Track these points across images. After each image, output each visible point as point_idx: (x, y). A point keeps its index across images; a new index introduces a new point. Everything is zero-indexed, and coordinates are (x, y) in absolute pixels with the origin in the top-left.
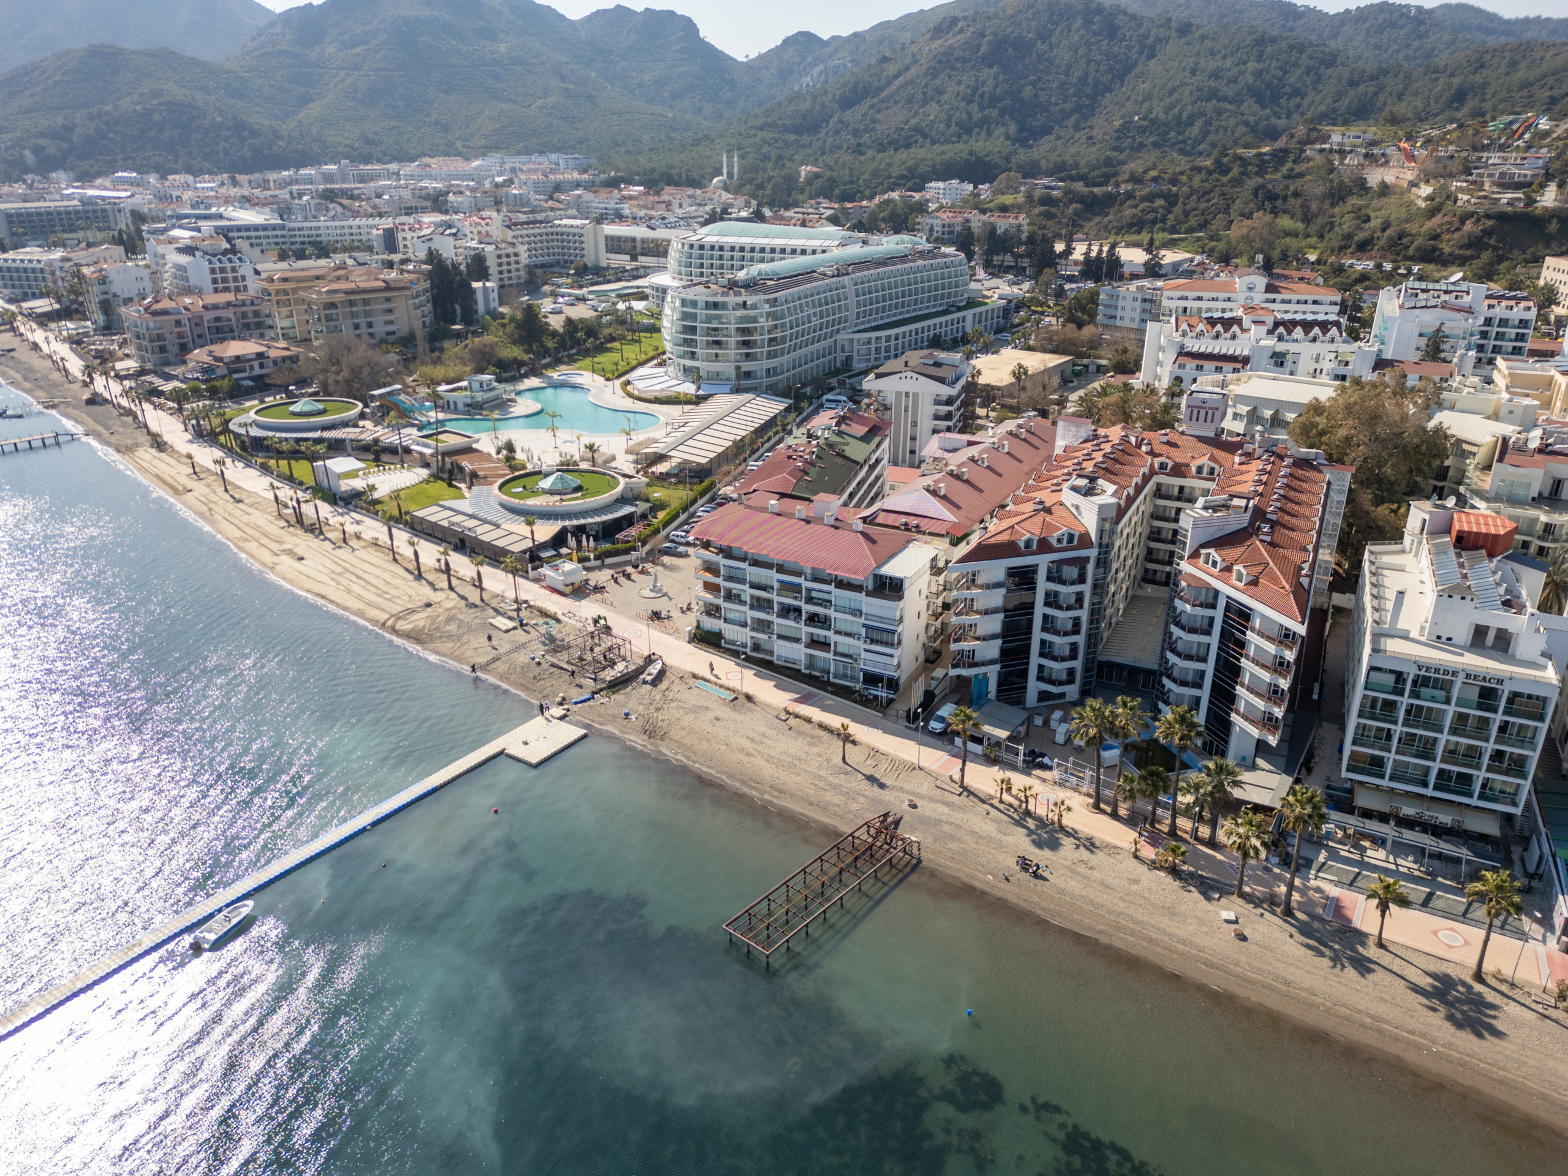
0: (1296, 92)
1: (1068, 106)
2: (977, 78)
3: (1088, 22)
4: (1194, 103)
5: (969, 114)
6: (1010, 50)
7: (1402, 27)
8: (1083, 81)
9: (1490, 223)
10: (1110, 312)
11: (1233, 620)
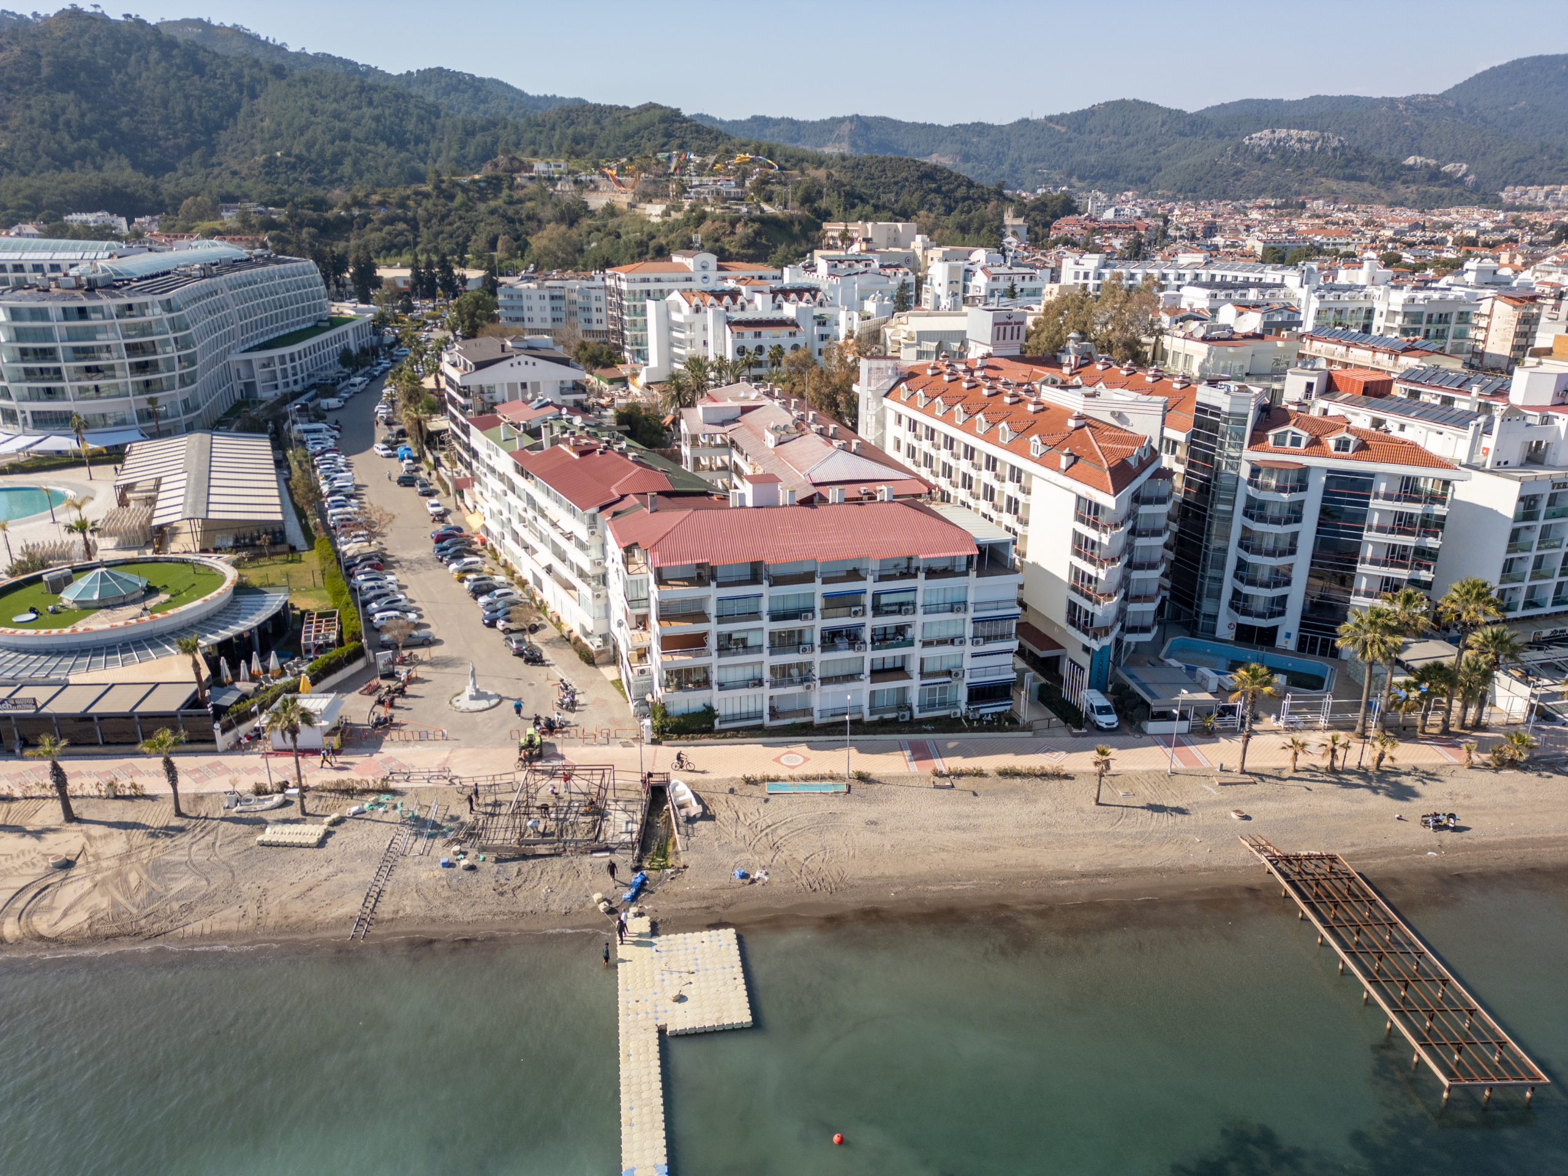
0: (418, 140)
1: (182, 141)
2: (52, 103)
3: (166, 56)
4: (332, 142)
5: (60, 143)
6: (83, 75)
7: (464, 92)
8: (188, 114)
9: (756, 226)
10: (514, 314)
11: (1343, 495)
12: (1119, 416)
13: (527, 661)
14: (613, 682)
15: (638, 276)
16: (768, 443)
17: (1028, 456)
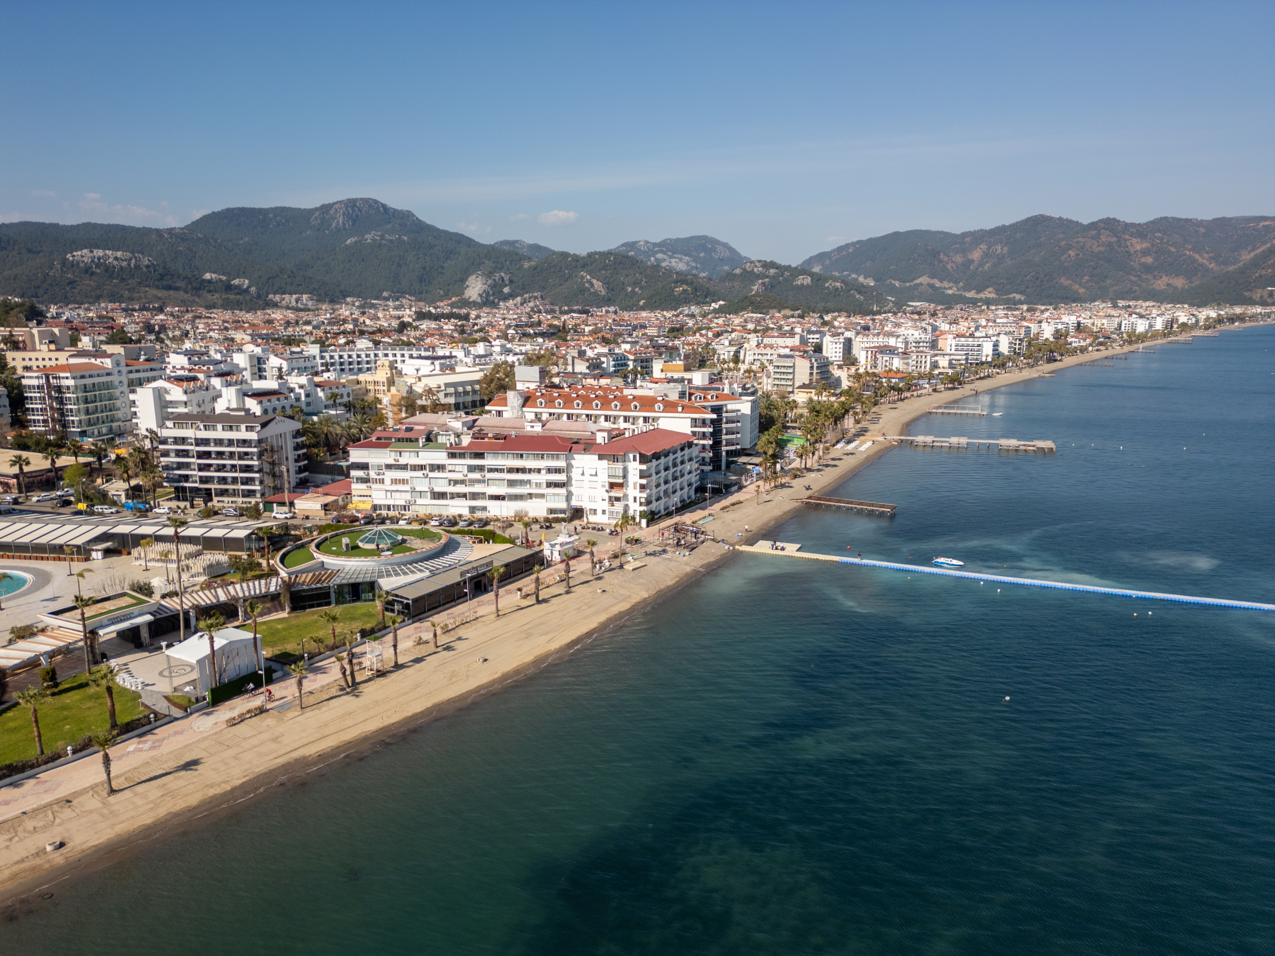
12: (665, 395)
16: (529, 429)
17: (655, 412)
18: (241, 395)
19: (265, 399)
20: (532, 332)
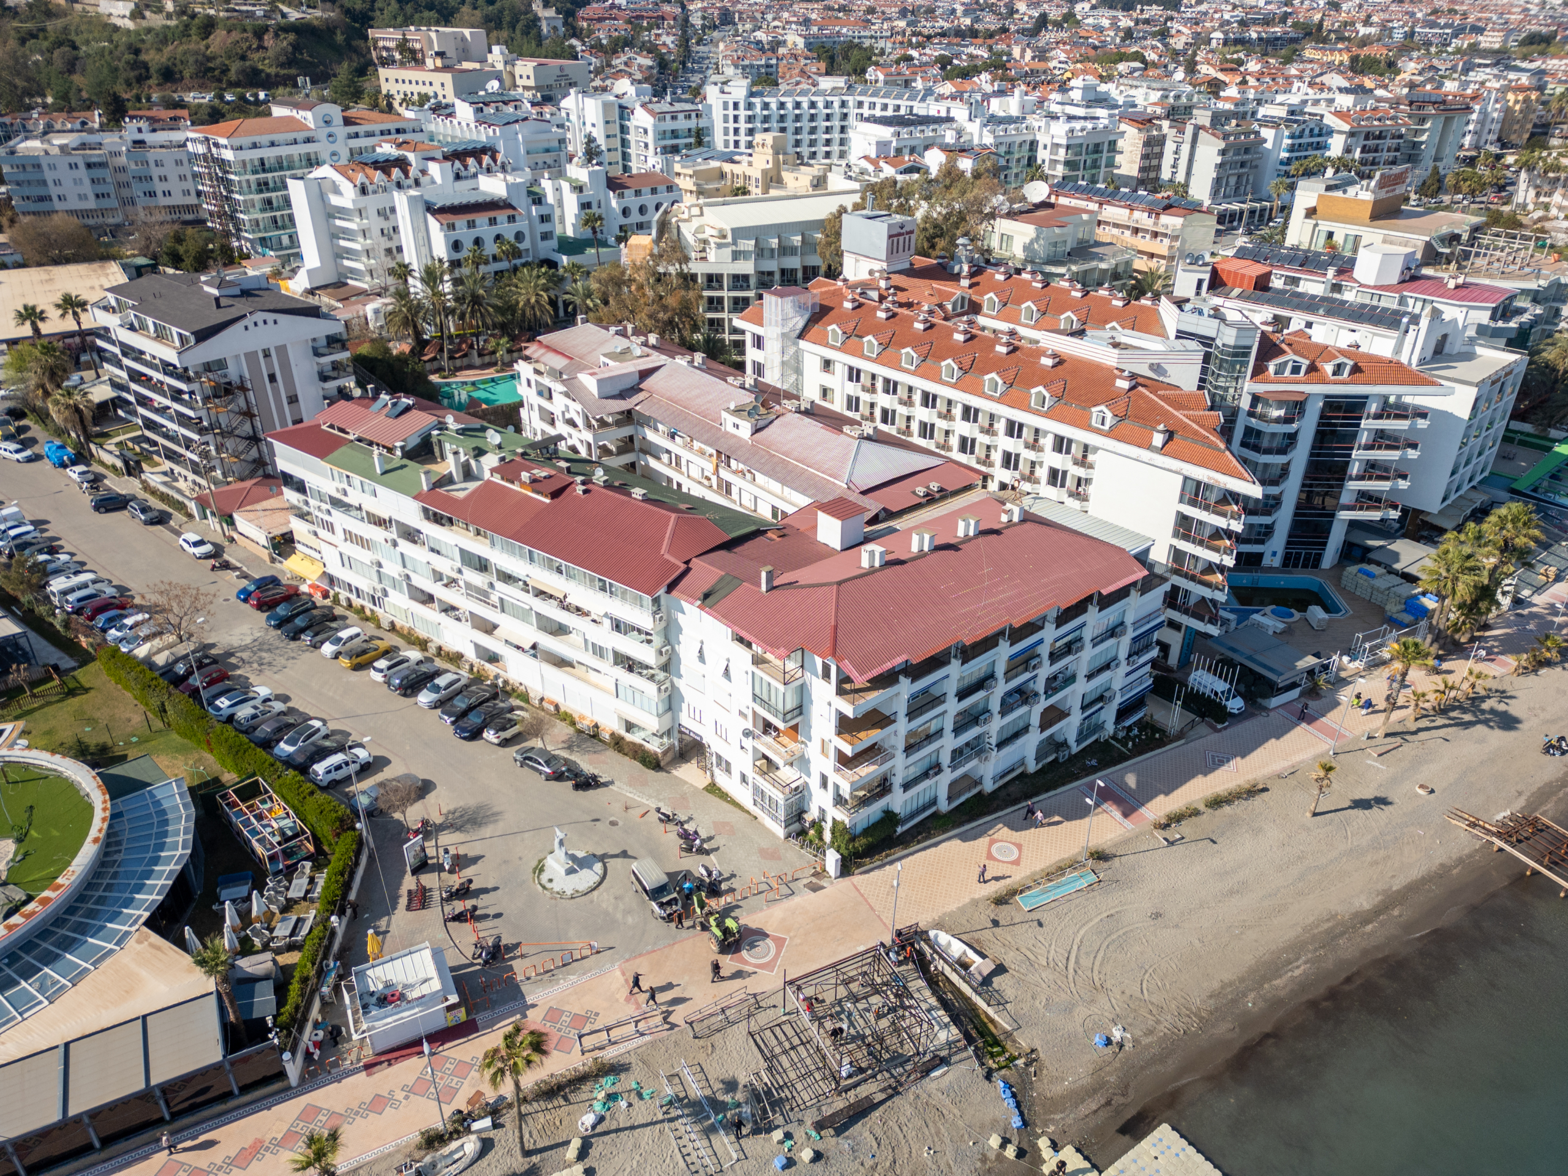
11: (1337, 418)
12: (1156, 368)
13: (577, 787)
14: (706, 789)
15: (246, 141)
16: (730, 429)
17: (1089, 428)
18: (421, 208)
19: (461, 221)
20: (1254, 36)
